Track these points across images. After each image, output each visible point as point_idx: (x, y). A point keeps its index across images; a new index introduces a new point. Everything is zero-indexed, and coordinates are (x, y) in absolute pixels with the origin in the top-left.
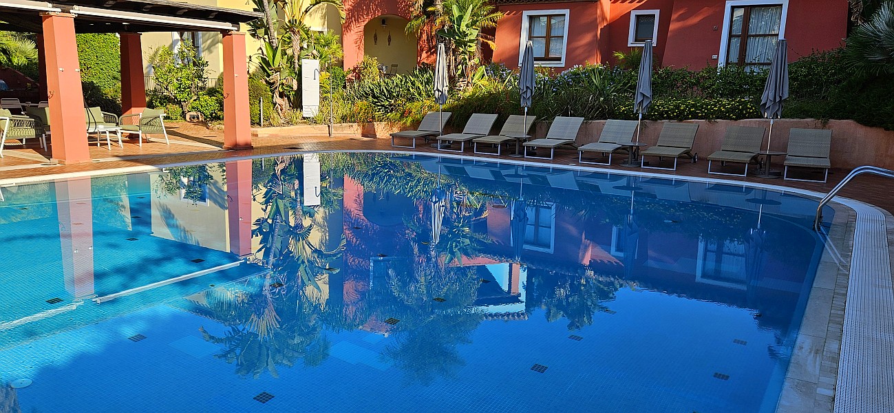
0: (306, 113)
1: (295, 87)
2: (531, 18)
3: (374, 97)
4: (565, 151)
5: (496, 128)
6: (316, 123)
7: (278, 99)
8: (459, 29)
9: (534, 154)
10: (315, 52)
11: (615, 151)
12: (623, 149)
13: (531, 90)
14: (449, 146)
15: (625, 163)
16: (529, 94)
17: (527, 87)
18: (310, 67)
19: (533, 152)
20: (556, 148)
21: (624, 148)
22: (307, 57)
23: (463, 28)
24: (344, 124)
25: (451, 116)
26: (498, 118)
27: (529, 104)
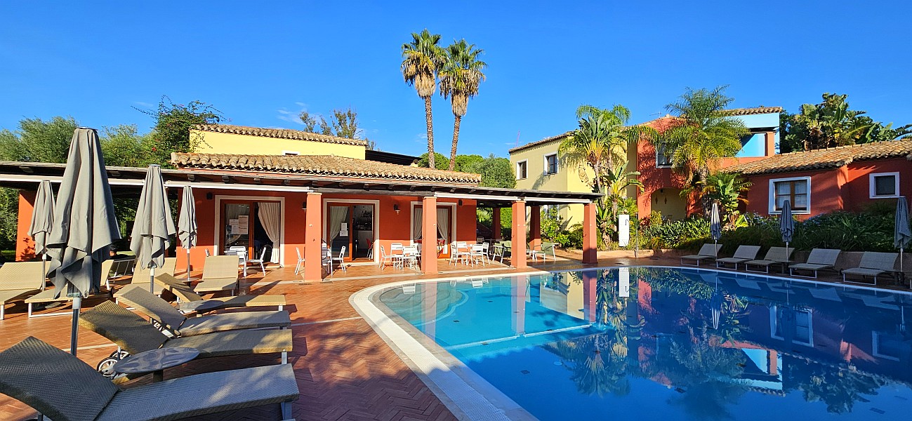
0: (621, 244)
1: (616, 230)
2: (776, 183)
3: (664, 234)
4: (826, 273)
5: (761, 255)
6: (627, 249)
7: (605, 236)
8: (724, 194)
9: (798, 274)
10: (626, 211)
11: (880, 275)
12: (886, 274)
13: (791, 231)
14: (723, 265)
15: (890, 284)
16: (789, 234)
17: (788, 229)
18: (624, 220)
19: (797, 273)
20: (818, 270)
21: (888, 273)
22: (621, 213)
23: (727, 192)
24: (644, 250)
25: (722, 247)
26: (761, 249)
27: (790, 240)
